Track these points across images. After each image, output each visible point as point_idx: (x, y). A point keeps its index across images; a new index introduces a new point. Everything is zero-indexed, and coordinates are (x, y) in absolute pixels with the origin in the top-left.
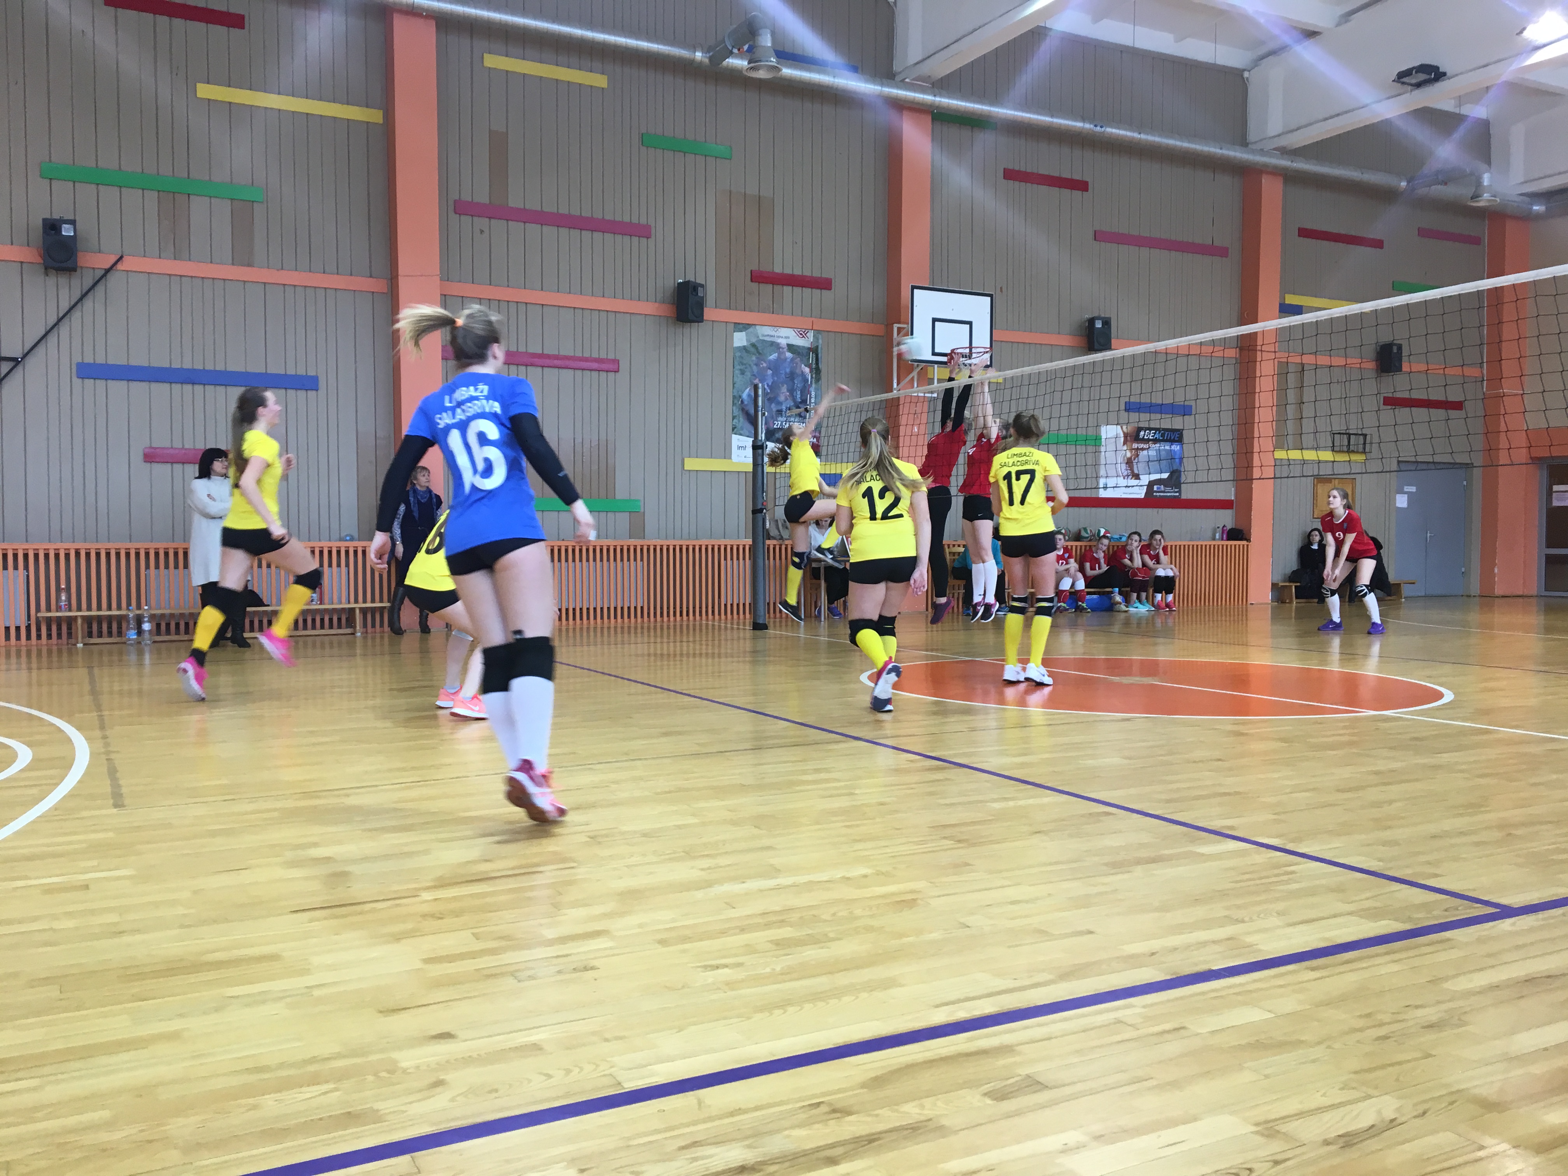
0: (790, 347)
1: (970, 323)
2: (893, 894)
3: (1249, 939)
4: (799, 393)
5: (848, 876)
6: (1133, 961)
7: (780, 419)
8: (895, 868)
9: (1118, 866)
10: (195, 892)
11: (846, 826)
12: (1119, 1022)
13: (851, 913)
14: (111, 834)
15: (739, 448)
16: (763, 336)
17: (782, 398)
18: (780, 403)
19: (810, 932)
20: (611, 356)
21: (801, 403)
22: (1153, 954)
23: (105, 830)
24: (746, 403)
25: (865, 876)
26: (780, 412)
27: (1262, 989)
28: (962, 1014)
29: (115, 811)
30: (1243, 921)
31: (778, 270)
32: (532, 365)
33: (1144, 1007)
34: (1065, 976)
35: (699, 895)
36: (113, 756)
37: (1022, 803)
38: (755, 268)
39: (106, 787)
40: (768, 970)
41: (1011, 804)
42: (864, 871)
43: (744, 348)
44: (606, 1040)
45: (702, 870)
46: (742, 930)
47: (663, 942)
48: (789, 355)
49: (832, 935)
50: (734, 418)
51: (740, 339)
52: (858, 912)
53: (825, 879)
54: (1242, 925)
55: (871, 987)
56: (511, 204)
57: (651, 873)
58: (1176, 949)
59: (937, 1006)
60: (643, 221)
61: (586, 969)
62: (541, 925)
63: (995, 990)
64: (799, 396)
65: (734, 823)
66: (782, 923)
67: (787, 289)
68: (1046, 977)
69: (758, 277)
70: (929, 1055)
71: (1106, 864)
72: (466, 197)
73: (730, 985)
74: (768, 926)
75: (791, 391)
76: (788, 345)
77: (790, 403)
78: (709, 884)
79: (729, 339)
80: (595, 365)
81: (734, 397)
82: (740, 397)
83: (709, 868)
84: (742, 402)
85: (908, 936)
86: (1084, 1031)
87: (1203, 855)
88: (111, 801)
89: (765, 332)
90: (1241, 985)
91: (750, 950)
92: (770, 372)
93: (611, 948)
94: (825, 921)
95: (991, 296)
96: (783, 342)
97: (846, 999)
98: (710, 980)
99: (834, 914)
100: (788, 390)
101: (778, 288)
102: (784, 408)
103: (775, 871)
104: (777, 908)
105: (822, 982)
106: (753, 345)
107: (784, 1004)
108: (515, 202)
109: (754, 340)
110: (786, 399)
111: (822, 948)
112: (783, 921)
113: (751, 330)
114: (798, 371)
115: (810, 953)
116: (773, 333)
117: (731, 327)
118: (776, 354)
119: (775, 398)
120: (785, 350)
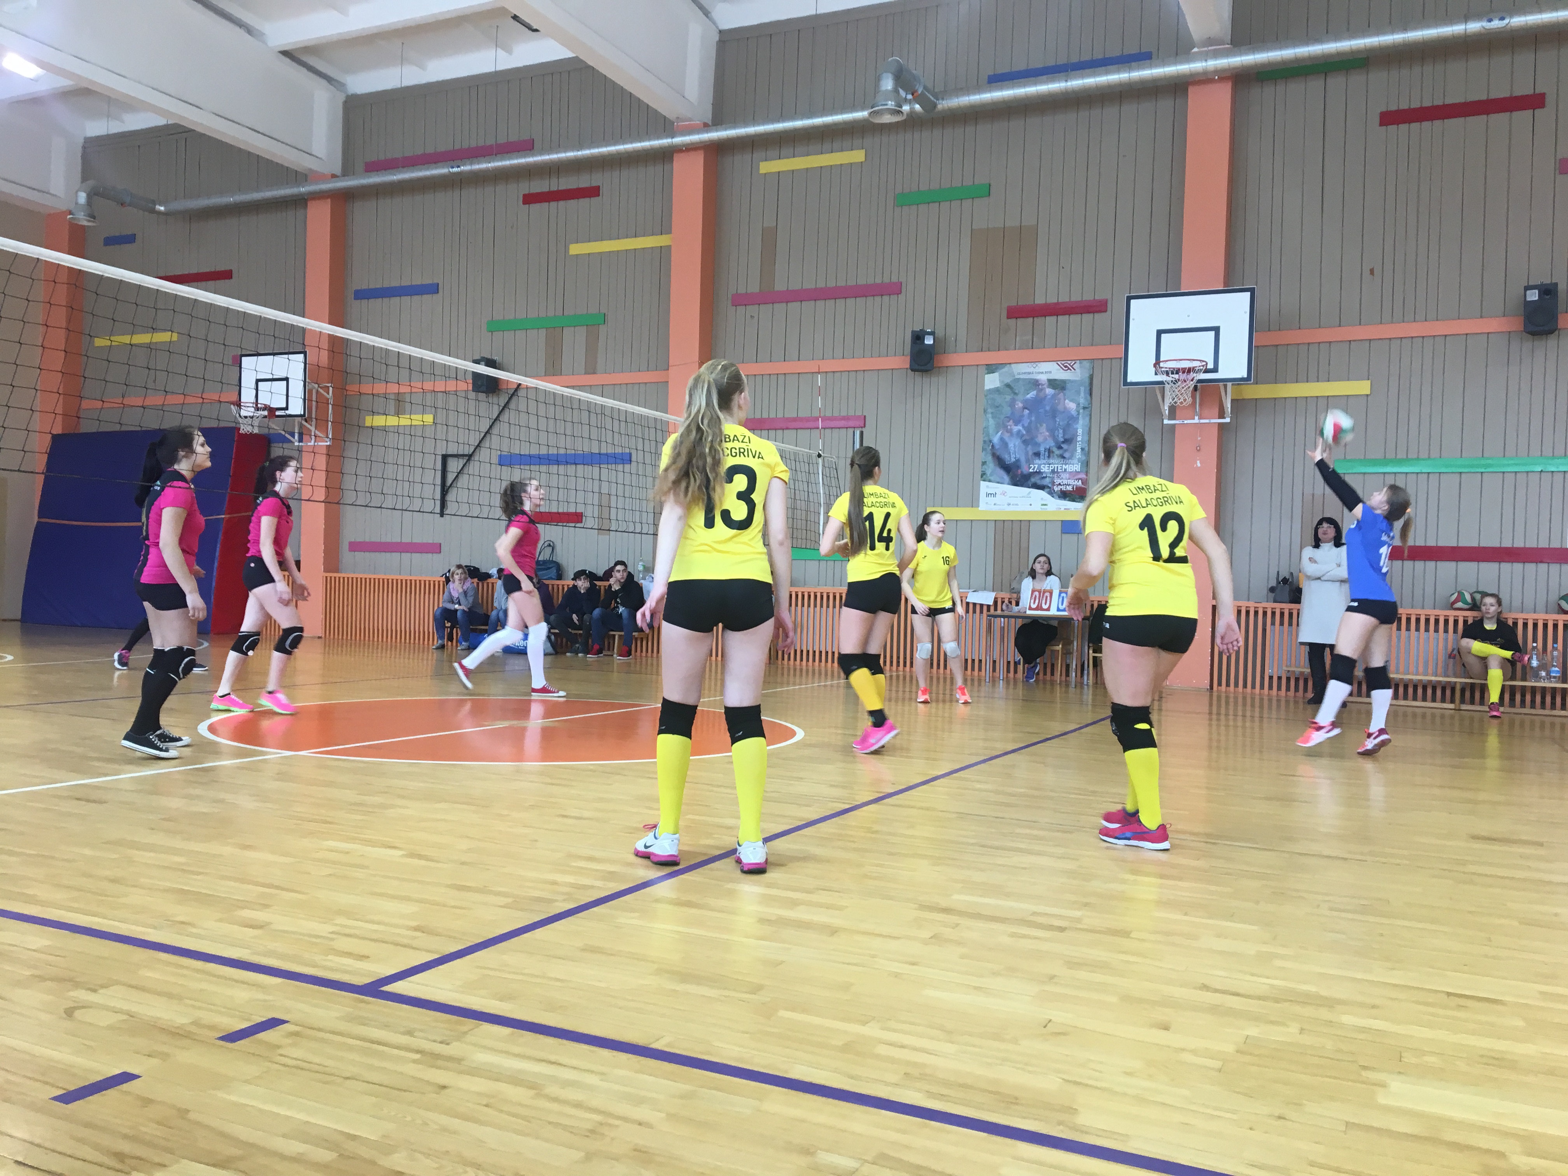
0: (1053, 383)
4: (1061, 431)
7: (1037, 461)
15: (988, 495)
16: (1019, 374)
17: (1040, 439)
18: (1038, 445)
20: (859, 413)
21: (1063, 442)
24: (997, 447)
26: (1037, 455)
31: (1040, 300)
32: (787, 428)
38: (1013, 303)
43: (997, 390)
48: (1049, 391)
50: (984, 463)
51: (992, 381)
56: (777, 288)
60: (894, 279)
64: (1061, 435)
67: (1050, 320)
69: (1016, 313)
72: (742, 290)
75: (1052, 432)
76: (1049, 381)
77: (1051, 443)
79: (980, 382)
80: (842, 423)
81: (985, 442)
82: (990, 441)
84: (993, 446)
89: (1022, 370)
92: (1026, 412)
96: (1043, 378)
100: (1048, 430)
101: (1039, 321)
102: (1042, 449)
106: (1008, 386)
108: (780, 286)
109: (1008, 380)
110: (1045, 439)
113: (1006, 369)
114: (1060, 408)
116: (1031, 370)
117: (983, 369)
118: (1035, 392)
119: (1032, 439)
120: (1045, 386)
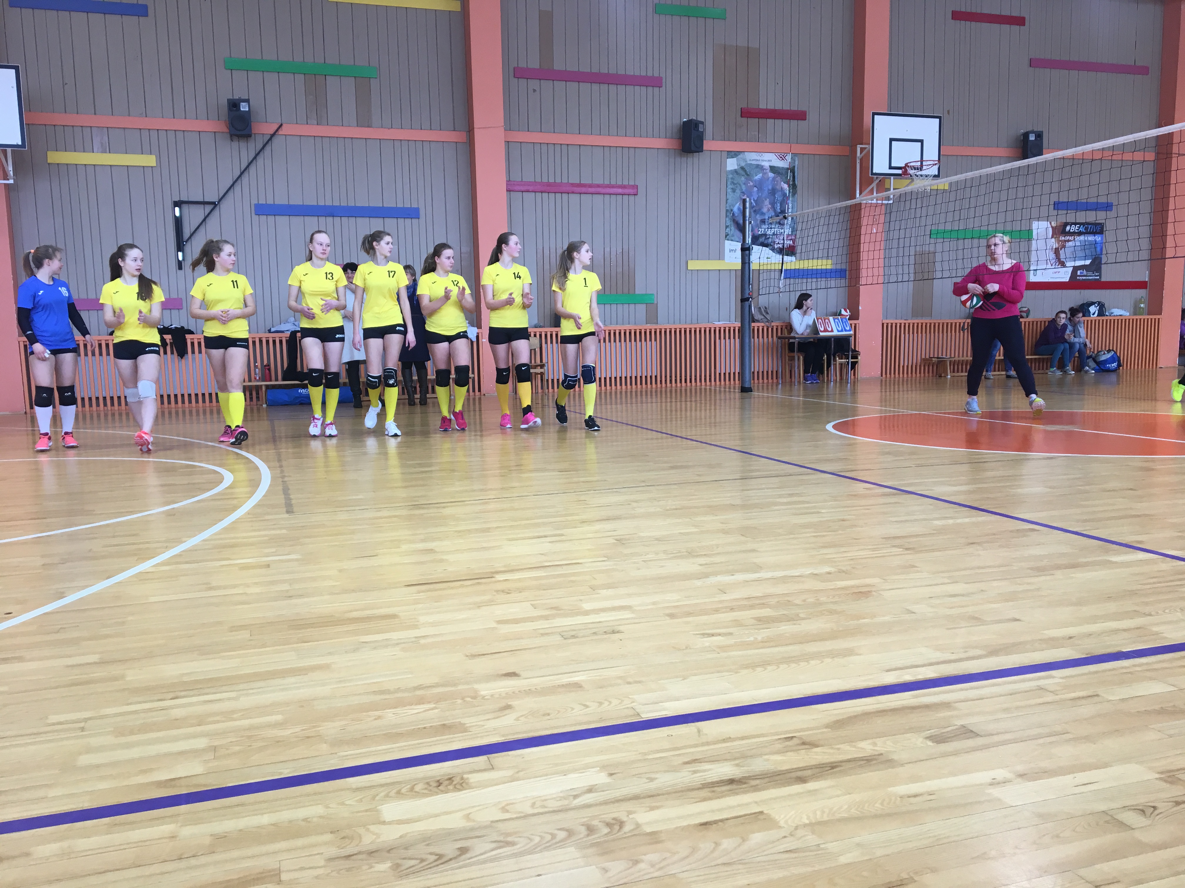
0: (773, 169)
1: (921, 141)
2: (853, 587)
3: (1155, 629)
4: (779, 205)
5: (815, 572)
6: (1053, 642)
7: (763, 226)
8: (853, 568)
9: (1040, 570)
10: (340, 571)
11: (814, 536)
12: (1041, 688)
13: (818, 600)
14: (284, 531)
15: (731, 251)
17: (765, 210)
18: (763, 214)
19: (785, 612)
20: (632, 183)
21: (780, 213)
22: (1070, 638)
23: (280, 529)
24: (736, 215)
25: (829, 573)
26: (763, 222)
27: (1167, 668)
28: (908, 677)
29: (287, 516)
30: (1150, 615)
31: (763, 106)
32: (573, 193)
33: (1061, 678)
34: (994, 652)
35: (698, 583)
36: (286, 479)
37: (959, 521)
38: (744, 106)
39: (280, 499)
40: (752, 639)
41: (951, 521)
42: (827, 569)
43: (736, 171)
44: (629, 683)
45: (700, 565)
46: (732, 609)
47: (672, 616)
48: (771, 175)
49: (802, 615)
50: (727, 227)
51: (732, 164)
52: (823, 599)
53: (797, 574)
54: (1149, 617)
55: (833, 654)
56: (556, 68)
57: (662, 566)
58: (1090, 635)
59: (888, 671)
60: (656, 74)
61: (614, 632)
62: (581, 600)
63: (934, 661)
64: (779, 208)
65: (725, 532)
66: (763, 605)
67: (770, 122)
68: (978, 652)
69: (746, 113)
70: (881, 707)
71: (1031, 569)
72: (523, 65)
73: (723, 648)
74: (752, 607)
75: (773, 204)
76: (770, 167)
77: (772, 213)
78: (707, 576)
79: (722, 165)
80: (620, 191)
81: (727, 211)
82: (732, 210)
83: (706, 564)
84: (733, 214)
85: (864, 618)
86: (1011, 695)
87: (1116, 563)
88: (285, 509)
89: (752, 157)
90: (1147, 664)
91: (738, 623)
92: (755, 189)
93: (632, 618)
94: (797, 605)
95: (939, 118)
96: (766, 165)
97: (813, 662)
98: (707, 644)
99: (804, 601)
100: (770, 203)
101: (762, 121)
102: (767, 217)
103: (758, 568)
104: (760, 595)
105: (794, 650)
106: (742, 168)
107: (765, 664)
108: (558, 65)
109: (743, 164)
110: (769, 210)
111: (795, 624)
112: (763, 604)
113: (741, 156)
114: (778, 187)
115: (785, 628)
116: (758, 158)
117: (725, 154)
118: (761, 175)
119: (760, 210)
120: (768, 171)
